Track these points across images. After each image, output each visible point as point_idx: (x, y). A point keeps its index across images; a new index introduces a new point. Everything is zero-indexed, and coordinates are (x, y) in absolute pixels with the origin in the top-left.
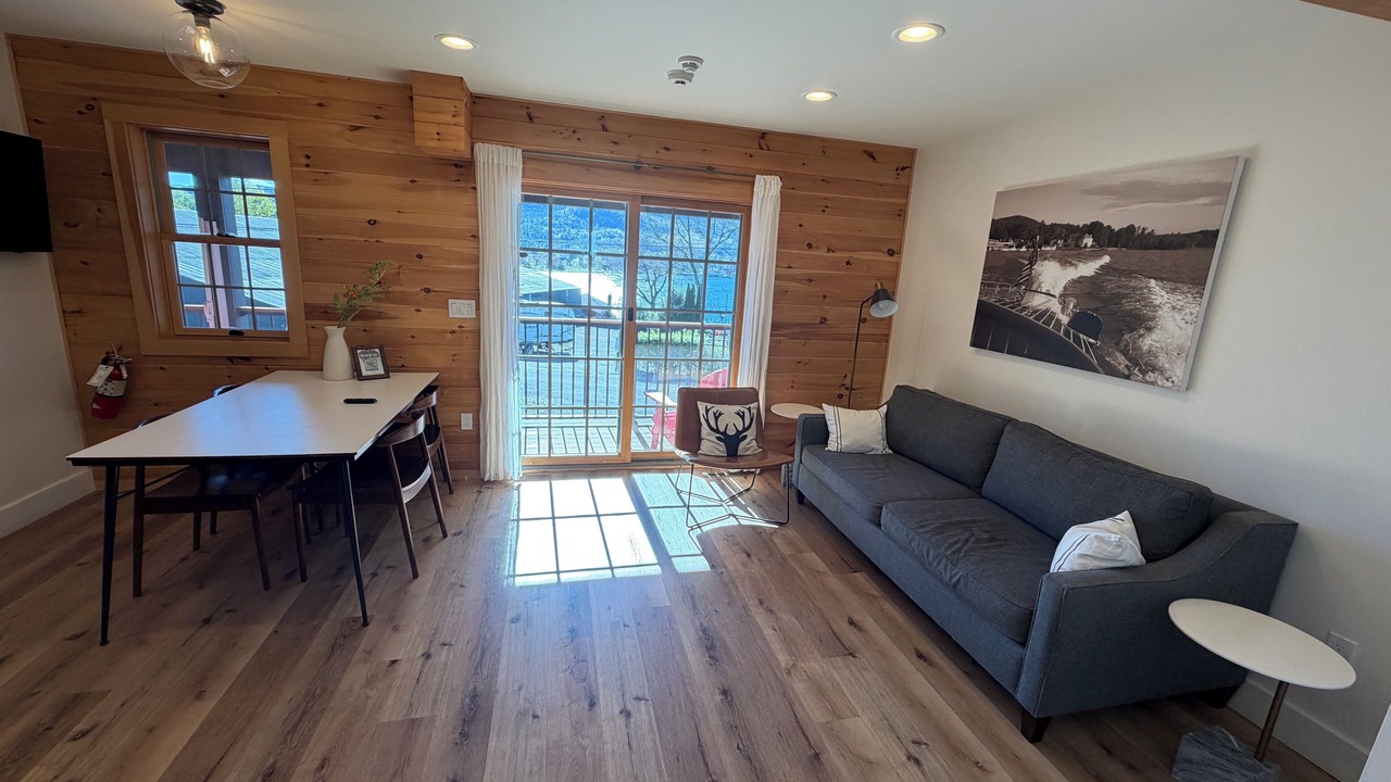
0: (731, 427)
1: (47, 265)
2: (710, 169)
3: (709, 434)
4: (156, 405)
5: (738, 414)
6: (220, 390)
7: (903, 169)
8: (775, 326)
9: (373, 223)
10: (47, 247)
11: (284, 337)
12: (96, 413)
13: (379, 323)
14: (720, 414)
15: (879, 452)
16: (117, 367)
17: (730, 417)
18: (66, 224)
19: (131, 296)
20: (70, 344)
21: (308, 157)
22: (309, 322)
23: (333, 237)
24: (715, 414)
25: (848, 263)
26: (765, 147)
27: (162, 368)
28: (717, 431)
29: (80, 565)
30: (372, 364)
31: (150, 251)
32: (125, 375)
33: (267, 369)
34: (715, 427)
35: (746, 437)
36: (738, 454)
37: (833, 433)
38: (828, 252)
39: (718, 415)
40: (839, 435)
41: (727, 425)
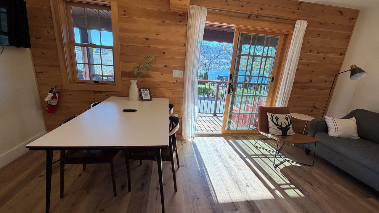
0: (284, 124)
1: (30, 53)
2: (277, 18)
3: (273, 126)
4: (68, 108)
5: (285, 118)
6: (93, 104)
7: (353, 19)
9: (147, 39)
10: (29, 46)
11: (113, 84)
12: (48, 111)
13: (148, 79)
14: (278, 118)
15: (355, 138)
16: (55, 94)
17: (282, 119)
18: (36, 38)
19: (59, 67)
20: (39, 85)
21: (125, 11)
22: (122, 78)
23: (132, 44)
24: (276, 118)
25: (324, 58)
26: (300, 9)
27: (70, 95)
28: (277, 125)
29: (40, 176)
30: (146, 95)
31: (66, 49)
32: (58, 97)
33: (107, 95)
34: (276, 123)
35: (290, 128)
36: (287, 135)
37: (333, 129)
38: (317, 53)
39: (277, 118)
40: (337, 130)
41: (282, 123)
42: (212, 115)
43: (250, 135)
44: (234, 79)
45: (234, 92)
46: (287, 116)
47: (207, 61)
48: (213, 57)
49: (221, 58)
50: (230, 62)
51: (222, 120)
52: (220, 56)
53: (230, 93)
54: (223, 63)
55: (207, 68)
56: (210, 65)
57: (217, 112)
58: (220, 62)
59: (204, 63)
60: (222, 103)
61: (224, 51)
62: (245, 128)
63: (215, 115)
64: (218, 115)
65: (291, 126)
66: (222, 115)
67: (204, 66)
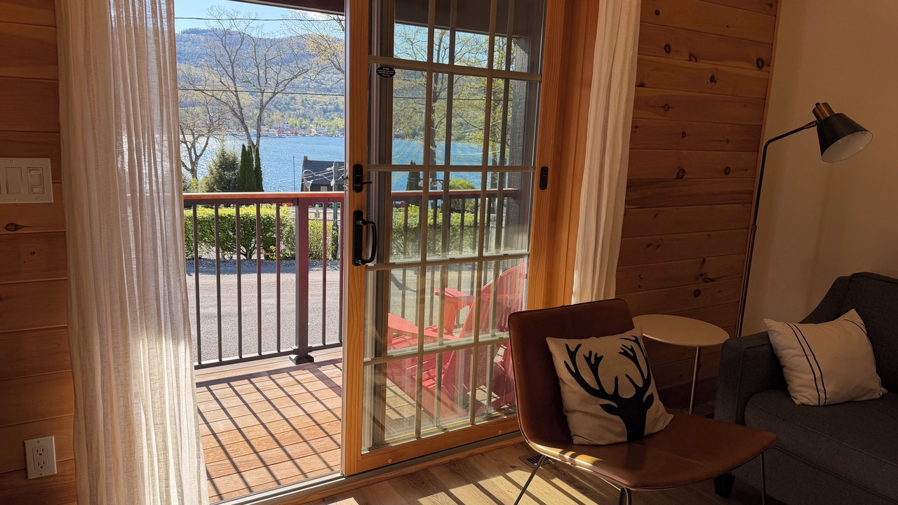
0: (624, 382)
3: (584, 401)
5: (625, 354)
8: (631, 185)
14: (598, 360)
17: (615, 361)
24: (588, 359)
25: (712, 79)
28: (601, 393)
34: (594, 385)
35: (651, 397)
36: (646, 433)
37: (803, 372)
38: (690, 60)
39: (593, 361)
40: (818, 374)
41: (616, 378)
42: (288, 362)
43: (482, 449)
44: (374, 187)
45: (381, 253)
46: (629, 344)
47: (246, 99)
48: (272, 83)
49: (309, 87)
50: (342, 101)
51: (339, 382)
52: (300, 78)
53: (364, 262)
54: (318, 107)
55: (253, 131)
56: (265, 114)
57: (314, 340)
58: (303, 105)
59: (236, 107)
60: (334, 276)
61: (316, 59)
62: (457, 421)
63: (303, 357)
64: (318, 356)
65: (652, 389)
66: (338, 353)
67: (237, 120)
